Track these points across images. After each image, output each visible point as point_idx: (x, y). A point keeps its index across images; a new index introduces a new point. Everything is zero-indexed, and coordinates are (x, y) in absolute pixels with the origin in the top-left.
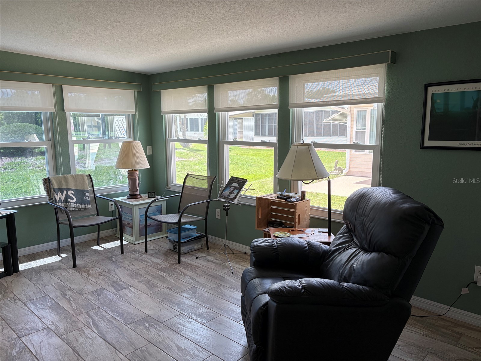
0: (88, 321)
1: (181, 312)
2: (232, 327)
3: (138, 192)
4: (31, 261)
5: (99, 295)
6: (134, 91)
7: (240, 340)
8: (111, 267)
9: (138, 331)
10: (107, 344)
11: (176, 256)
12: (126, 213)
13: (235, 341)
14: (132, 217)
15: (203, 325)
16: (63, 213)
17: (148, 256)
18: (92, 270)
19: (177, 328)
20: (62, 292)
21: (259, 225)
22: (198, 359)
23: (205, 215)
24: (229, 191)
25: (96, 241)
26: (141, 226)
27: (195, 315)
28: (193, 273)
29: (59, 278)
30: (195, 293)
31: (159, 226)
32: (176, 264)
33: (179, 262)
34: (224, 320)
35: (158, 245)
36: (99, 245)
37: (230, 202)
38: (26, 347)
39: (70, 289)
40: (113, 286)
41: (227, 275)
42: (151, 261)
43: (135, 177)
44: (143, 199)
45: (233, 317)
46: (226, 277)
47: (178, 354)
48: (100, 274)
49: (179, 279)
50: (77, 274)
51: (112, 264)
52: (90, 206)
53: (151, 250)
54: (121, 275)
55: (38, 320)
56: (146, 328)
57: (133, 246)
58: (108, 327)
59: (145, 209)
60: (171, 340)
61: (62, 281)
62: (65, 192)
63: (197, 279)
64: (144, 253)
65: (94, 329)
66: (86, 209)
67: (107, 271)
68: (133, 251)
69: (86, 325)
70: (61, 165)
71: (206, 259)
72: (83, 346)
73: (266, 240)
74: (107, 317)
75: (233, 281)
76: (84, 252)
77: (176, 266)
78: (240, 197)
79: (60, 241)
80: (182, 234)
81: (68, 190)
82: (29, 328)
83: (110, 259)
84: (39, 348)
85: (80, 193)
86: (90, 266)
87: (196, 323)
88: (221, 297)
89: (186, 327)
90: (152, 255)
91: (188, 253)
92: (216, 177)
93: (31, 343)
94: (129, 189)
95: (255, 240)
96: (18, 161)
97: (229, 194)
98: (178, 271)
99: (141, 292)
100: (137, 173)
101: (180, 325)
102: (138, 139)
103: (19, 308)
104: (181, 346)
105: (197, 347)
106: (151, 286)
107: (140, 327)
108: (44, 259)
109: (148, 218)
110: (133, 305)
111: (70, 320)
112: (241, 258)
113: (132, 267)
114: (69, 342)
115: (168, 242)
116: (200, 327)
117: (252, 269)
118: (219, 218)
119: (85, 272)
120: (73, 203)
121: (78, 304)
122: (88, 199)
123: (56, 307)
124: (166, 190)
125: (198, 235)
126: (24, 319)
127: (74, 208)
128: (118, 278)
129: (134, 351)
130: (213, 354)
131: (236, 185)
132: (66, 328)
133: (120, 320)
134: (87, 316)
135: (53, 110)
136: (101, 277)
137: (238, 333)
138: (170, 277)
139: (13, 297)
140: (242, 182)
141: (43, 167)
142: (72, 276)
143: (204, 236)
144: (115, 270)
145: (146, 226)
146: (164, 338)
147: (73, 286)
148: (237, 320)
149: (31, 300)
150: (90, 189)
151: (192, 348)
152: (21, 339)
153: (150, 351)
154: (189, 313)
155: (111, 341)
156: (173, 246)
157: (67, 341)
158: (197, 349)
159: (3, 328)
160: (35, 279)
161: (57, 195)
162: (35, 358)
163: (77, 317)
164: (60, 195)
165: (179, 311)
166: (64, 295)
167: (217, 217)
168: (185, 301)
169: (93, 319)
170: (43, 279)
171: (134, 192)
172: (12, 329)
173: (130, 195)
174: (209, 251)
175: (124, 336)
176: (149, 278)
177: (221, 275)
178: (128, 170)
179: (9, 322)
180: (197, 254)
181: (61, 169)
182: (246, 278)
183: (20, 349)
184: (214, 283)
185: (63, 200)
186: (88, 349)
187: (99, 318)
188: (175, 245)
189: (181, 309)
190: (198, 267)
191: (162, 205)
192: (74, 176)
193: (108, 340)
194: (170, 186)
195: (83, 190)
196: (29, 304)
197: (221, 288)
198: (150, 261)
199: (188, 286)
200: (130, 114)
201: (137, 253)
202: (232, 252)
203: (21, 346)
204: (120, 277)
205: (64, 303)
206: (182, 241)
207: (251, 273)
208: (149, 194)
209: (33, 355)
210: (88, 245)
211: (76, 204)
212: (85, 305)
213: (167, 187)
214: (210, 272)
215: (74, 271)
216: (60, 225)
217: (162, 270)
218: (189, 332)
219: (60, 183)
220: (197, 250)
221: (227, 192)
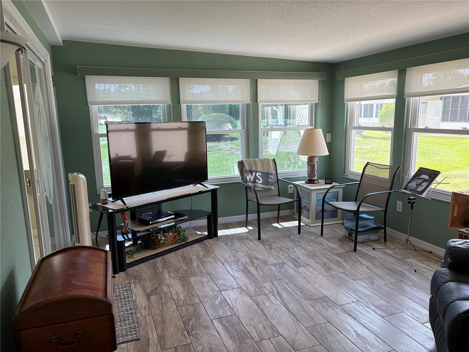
0: (272, 289)
1: (358, 299)
2: (416, 327)
3: (316, 178)
4: (226, 229)
5: (281, 268)
6: (319, 80)
7: (425, 342)
8: (290, 244)
9: (316, 307)
10: (290, 313)
11: (352, 244)
12: (304, 197)
13: (420, 342)
14: (309, 201)
15: (383, 317)
16: (251, 192)
17: (323, 239)
18: (274, 245)
19: (355, 314)
20: (250, 259)
21: (453, 224)
22: (378, 351)
23: (384, 206)
24: (417, 183)
25: (276, 219)
26: (317, 211)
27: (374, 305)
28: (370, 264)
29: (248, 246)
30: (373, 284)
31: (335, 212)
32: (352, 251)
33: (355, 250)
34: (406, 318)
35: (333, 231)
36: (278, 223)
37: (417, 195)
38: (225, 300)
39: (257, 258)
40: (292, 262)
41: (408, 272)
42: (327, 244)
43: (314, 163)
44: (320, 185)
45: (417, 317)
46: (407, 273)
47: (356, 340)
48: (280, 249)
49: (355, 266)
50: (262, 246)
51: (290, 241)
52: (273, 188)
53: (326, 234)
54: (299, 253)
55: (233, 280)
56: (323, 307)
57: (309, 228)
58: (289, 299)
59: (323, 195)
60: (348, 324)
61: (250, 250)
62: (254, 173)
63: (374, 270)
64: (320, 236)
65: (277, 297)
66: (270, 189)
67: (287, 248)
68: (309, 232)
69: (271, 292)
70: (252, 150)
71: (383, 252)
72: (270, 310)
73: (466, 242)
74: (288, 289)
75: (416, 279)
76: (266, 227)
77: (353, 254)
78: (430, 191)
79: (248, 215)
80: (359, 223)
81: (256, 172)
82: (227, 285)
83: (289, 237)
84: (235, 303)
85: (266, 175)
86: (271, 241)
87: (375, 314)
88: (403, 294)
89: (364, 316)
90: (327, 239)
91: (364, 243)
92: (400, 167)
93: (229, 297)
94: (308, 174)
95: (452, 240)
96: (213, 145)
97: (416, 186)
98: (354, 259)
99: (318, 273)
100: (316, 159)
101: (357, 312)
102: (319, 127)
103: (219, 267)
104: (360, 333)
105: (377, 338)
106: (328, 269)
107: (319, 305)
108: (236, 229)
109: (325, 203)
110: (311, 283)
111: (258, 285)
112: (425, 257)
113: (309, 247)
114: (258, 303)
115: (344, 229)
116: (379, 319)
117: (446, 271)
118: (401, 210)
119: (268, 245)
120: (260, 184)
121: (264, 273)
122: (271, 181)
123: (246, 271)
124: (343, 177)
125: (375, 226)
126: (223, 276)
127: (260, 188)
128: (297, 256)
129: (313, 325)
130: (394, 350)
131: (426, 177)
132: (255, 291)
133: (300, 294)
134: (271, 284)
135: (249, 102)
136: (281, 252)
137: (423, 335)
138: (346, 263)
139: (214, 257)
140: (433, 174)
141: (231, 151)
142: (258, 247)
143: (382, 228)
144: (294, 248)
145: (323, 210)
146: (342, 321)
147: (259, 256)
148: (421, 321)
149: (227, 262)
150: (274, 172)
151: (371, 337)
152: (222, 293)
153: (329, 329)
154: (367, 302)
155: (293, 312)
156: (349, 233)
157: (256, 302)
158: (376, 340)
159: (209, 281)
160: (229, 244)
161: (248, 176)
162: (232, 310)
163: (263, 283)
164: (250, 176)
165: (356, 298)
166: (252, 263)
167: (398, 210)
168: (362, 290)
169: (276, 288)
170: (236, 245)
171: (312, 177)
172: (214, 283)
173: (308, 180)
174: (387, 244)
175: (304, 309)
176: (325, 260)
177: (401, 270)
178: (308, 156)
179: (212, 277)
180: (373, 245)
181: (252, 153)
182: (439, 280)
183: (221, 300)
184: (394, 277)
185: (252, 180)
186: (274, 313)
187: (282, 289)
188: (350, 232)
189: (358, 296)
190: (375, 258)
191: (338, 192)
192: (262, 160)
193: (291, 310)
194: (347, 173)
195: (268, 173)
196: (226, 264)
197: (402, 284)
198: (325, 245)
199: (365, 276)
200: (313, 103)
201: (313, 235)
202: (415, 249)
203: (222, 298)
204: (298, 255)
205: (252, 269)
206: (359, 230)
207: (445, 275)
208: (326, 180)
209: (231, 308)
210: (269, 222)
211: (262, 185)
212: (270, 275)
213: (344, 174)
214: (389, 266)
215: (258, 243)
216: (248, 201)
217: (338, 255)
218: (368, 321)
219: (250, 166)
220: (374, 241)
221: (413, 185)
